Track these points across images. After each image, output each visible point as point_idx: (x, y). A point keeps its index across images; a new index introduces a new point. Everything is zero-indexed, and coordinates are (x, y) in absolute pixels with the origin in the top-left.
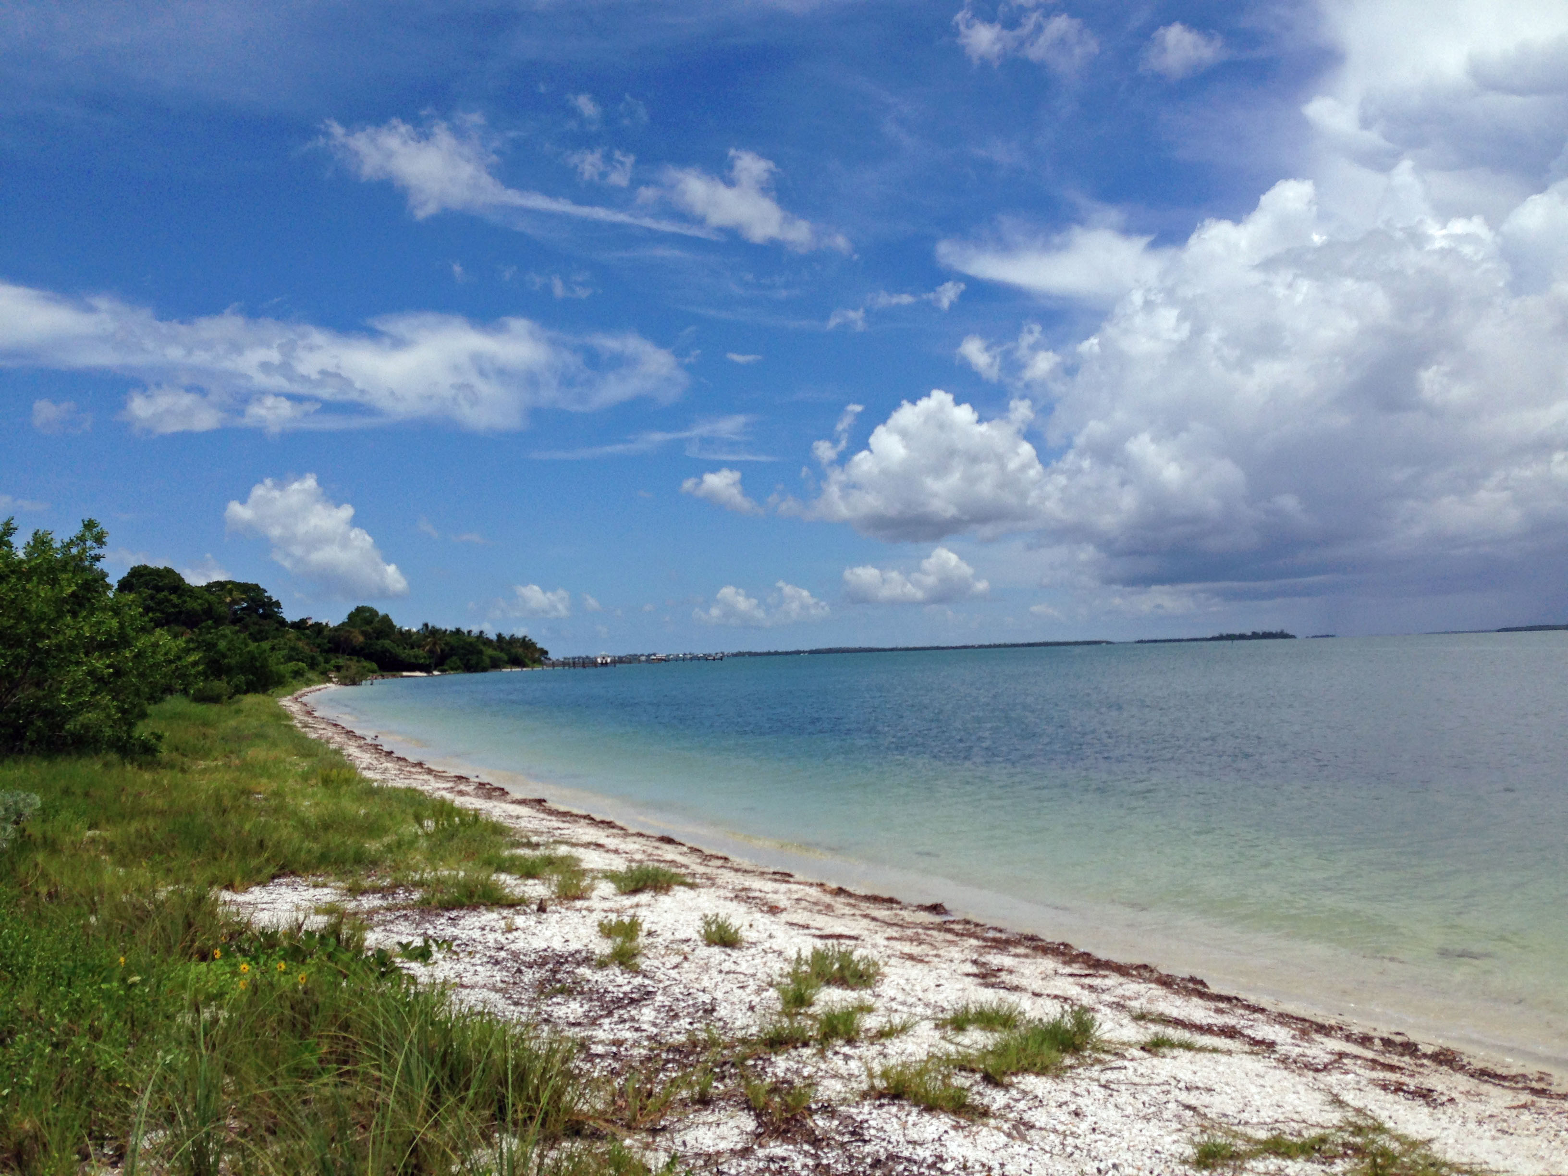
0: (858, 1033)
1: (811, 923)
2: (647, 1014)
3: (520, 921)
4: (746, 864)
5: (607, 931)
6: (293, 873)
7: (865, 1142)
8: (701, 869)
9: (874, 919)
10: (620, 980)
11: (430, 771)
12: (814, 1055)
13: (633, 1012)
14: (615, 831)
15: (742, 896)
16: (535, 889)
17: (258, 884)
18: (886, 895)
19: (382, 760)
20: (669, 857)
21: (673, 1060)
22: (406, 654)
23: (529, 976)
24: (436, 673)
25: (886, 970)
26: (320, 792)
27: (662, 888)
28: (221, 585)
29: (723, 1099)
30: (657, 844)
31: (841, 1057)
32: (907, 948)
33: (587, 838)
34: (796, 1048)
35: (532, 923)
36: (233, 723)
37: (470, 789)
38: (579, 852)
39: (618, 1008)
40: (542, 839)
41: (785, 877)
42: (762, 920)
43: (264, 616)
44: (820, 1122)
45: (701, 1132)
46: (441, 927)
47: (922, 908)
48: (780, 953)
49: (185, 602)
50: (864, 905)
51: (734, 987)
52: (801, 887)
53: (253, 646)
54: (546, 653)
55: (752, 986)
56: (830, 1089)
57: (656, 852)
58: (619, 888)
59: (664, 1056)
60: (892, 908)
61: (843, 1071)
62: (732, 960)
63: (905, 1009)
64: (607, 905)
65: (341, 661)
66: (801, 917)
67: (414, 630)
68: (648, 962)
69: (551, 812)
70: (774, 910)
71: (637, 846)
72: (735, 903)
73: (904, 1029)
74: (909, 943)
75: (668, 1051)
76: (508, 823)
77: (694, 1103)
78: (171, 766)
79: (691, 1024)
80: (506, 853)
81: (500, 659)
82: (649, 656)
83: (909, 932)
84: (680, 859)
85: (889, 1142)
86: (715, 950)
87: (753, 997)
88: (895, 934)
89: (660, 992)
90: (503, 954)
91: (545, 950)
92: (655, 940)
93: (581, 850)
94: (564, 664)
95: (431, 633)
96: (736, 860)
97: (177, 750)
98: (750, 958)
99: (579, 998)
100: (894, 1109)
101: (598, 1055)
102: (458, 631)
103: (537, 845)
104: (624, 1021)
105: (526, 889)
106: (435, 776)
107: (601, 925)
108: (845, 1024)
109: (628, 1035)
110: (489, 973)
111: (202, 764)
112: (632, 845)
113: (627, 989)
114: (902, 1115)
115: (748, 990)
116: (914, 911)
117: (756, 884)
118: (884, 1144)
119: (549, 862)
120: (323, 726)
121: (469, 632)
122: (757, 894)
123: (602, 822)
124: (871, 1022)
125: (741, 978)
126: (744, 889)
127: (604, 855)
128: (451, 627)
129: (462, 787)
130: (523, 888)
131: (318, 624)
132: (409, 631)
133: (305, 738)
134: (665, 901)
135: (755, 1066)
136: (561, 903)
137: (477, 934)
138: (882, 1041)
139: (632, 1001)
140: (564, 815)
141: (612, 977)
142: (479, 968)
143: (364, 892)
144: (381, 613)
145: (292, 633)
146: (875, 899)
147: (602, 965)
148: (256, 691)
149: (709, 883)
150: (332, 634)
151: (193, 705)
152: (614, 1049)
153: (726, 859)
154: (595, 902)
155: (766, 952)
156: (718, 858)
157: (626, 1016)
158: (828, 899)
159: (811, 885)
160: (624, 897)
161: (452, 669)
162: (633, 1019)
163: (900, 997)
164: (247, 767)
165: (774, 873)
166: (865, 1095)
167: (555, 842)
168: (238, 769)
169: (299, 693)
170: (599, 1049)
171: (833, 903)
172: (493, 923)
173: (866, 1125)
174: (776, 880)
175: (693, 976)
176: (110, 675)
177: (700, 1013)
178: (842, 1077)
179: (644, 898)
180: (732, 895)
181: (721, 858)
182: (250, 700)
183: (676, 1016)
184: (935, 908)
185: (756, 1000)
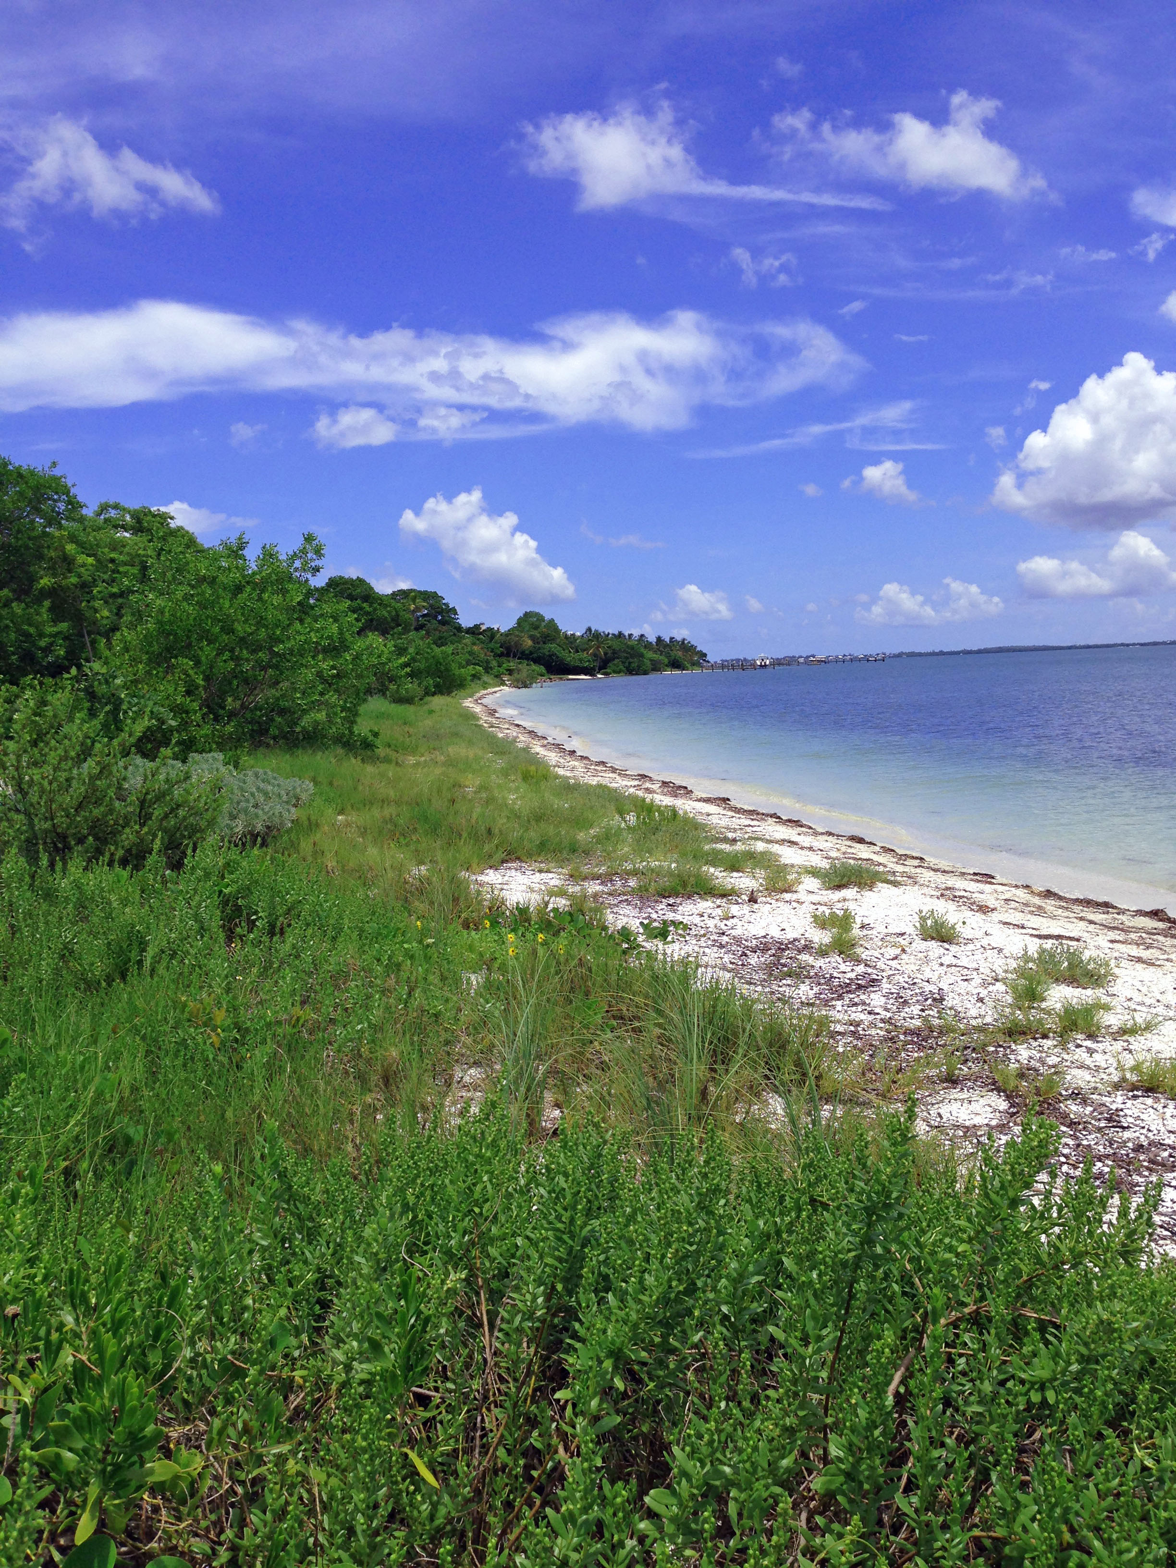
0: (1098, 1029)
1: (1027, 924)
2: (876, 1000)
3: (735, 910)
4: (944, 865)
5: (821, 923)
6: (518, 858)
7: (1124, 1128)
8: (899, 868)
9: (1091, 922)
10: (843, 967)
11: (614, 770)
12: (1055, 1046)
13: (863, 997)
14: (803, 829)
15: (947, 893)
16: (743, 882)
17: (491, 867)
18: (1101, 899)
19: (568, 758)
20: (865, 856)
21: (912, 1042)
22: (570, 657)
23: (753, 960)
24: (599, 676)
25: (1116, 971)
26: (523, 787)
27: (866, 884)
28: (404, 594)
29: (969, 1080)
30: (849, 843)
31: (1084, 1049)
32: (1134, 951)
33: (779, 836)
34: (1035, 1039)
35: (746, 912)
36: (428, 722)
37: (655, 787)
38: (775, 848)
39: (847, 992)
40: (738, 835)
41: (988, 878)
42: (976, 920)
43: (443, 623)
44: (1073, 1108)
45: (955, 1106)
46: (661, 912)
47: (1140, 913)
48: (1000, 951)
49: (375, 609)
50: (1077, 908)
51: (959, 979)
52: (1007, 888)
53: (437, 650)
54: (705, 655)
55: (977, 980)
56: (1079, 1078)
57: (849, 850)
58: (824, 883)
59: (902, 1037)
60: (1108, 913)
61: (1088, 1062)
62: (951, 954)
63: (1144, 1009)
64: (815, 898)
65: (512, 665)
66: (1016, 917)
67: (578, 634)
68: (867, 953)
69: (738, 811)
70: (984, 909)
71: (829, 845)
72: (942, 900)
73: (1148, 1027)
74: (1135, 947)
75: (905, 1033)
76: (700, 819)
77: (942, 1081)
78: (387, 760)
79: (923, 1010)
80: (707, 847)
81: (660, 662)
82: (808, 657)
83: (1133, 936)
84: (875, 858)
85: (1149, 1130)
86: (933, 944)
87: (980, 990)
88: (1118, 938)
89: (885, 980)
90: (725, 939)
91: (764, 937)
92: (869, 932)
93: (776, 846)
94: (725, 665)
95: (594, 636)
96: (931, 860)
97: (389, 746)
98: (970, 953)
99: (807, 981)
100: (1149, 1101)
101: (840, 1033)
102: (620, 634)
103: (734, 841)
104: (856, 1004)
105: (732, 880)
106: (620, 774)
107: (815, 917)
108: (1085, 1020)
109: (862, 1016)
110: (716, 955)
111: (412, 760)
112: (822, 842)
113: (852, 975)
114: (1159, 1107)
115: (973, 983)
116: (1133, 916)
117: (960, 884)
118: (1144, 1131)
119: (751, 856)
120: (506, 726)
121: (630, 635)
122: (962, 893)
123: (790, 821)
124: (1112, 1020)
125: (965, 972)
126: (947, 889)
127: (800, 851)
128: (612, 630)
129: (648, 785)
130: (729, 879)
131: (490, 629)
132: (573, 635)
133: (495, 737)
134: (869, 897)
135: (997, 1052)
136: (770, 895)
137: (697, 920)
138: (1126, 1037)
139: (860, 987)
140: (751, 813)
141: (835, 964)
142: (707, 950)
143: (585, 879)
144: (547, 617)
145: (468, 639)
146: (1088, 903)
147: (823, 953)
148: (442, 694)
149: (910, 881)
150: (503, 638)
151: (393, 705)
152: (852, 1028)
153: (921, 859)
154: (802, 896)
155: (985, 948)
156: (913, 858)
157: (856, 1000)
158: (1037, 901)
159: (1017, 886)
160: (830, 892)
161: (615, 672)
162: (864, 1004)
163: (1138, 998)
164: (451, 763)
165: (975, 874)
166: (1117, 1086)
167: (750, 838)
168: (444, 764)
169: (478, 695)
170: (840, 1028)
171: (1043, 905)
172: (710, 911)
173: (1121, 1113)
174: (978, 881)
175: (915, 968)
176: (333, 676)
177: (930, 1001)
178: (1089, 1068)
179: (850, 893)
180: (939, 894)
181: (917, 858)
182: (438, 701)
183: (905, 1003)
184: (1155, 914)
185: (984, 993)
